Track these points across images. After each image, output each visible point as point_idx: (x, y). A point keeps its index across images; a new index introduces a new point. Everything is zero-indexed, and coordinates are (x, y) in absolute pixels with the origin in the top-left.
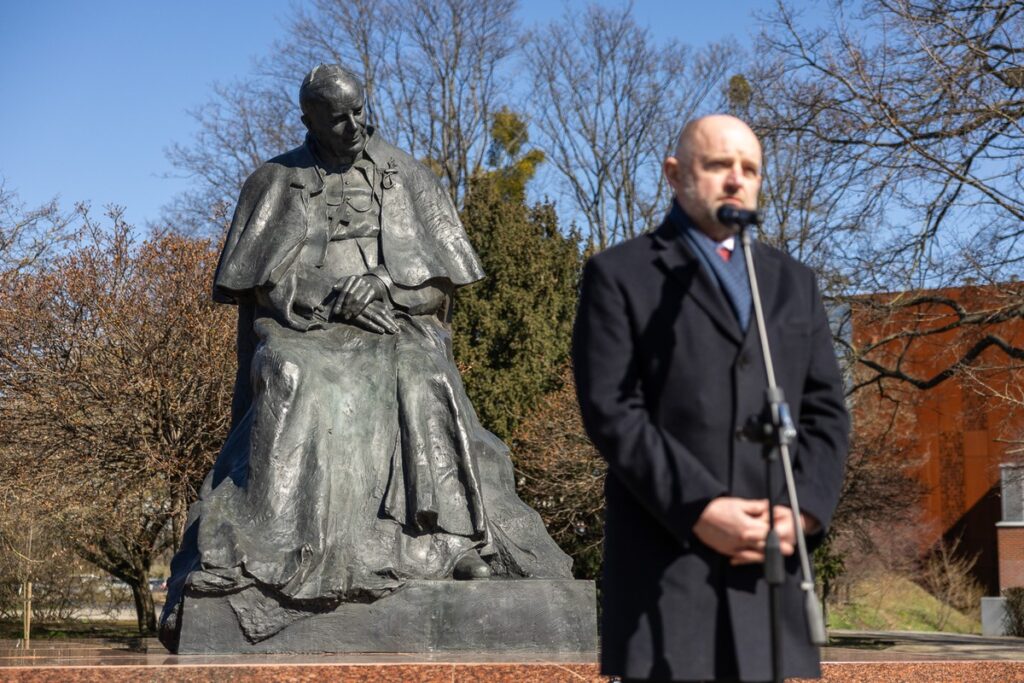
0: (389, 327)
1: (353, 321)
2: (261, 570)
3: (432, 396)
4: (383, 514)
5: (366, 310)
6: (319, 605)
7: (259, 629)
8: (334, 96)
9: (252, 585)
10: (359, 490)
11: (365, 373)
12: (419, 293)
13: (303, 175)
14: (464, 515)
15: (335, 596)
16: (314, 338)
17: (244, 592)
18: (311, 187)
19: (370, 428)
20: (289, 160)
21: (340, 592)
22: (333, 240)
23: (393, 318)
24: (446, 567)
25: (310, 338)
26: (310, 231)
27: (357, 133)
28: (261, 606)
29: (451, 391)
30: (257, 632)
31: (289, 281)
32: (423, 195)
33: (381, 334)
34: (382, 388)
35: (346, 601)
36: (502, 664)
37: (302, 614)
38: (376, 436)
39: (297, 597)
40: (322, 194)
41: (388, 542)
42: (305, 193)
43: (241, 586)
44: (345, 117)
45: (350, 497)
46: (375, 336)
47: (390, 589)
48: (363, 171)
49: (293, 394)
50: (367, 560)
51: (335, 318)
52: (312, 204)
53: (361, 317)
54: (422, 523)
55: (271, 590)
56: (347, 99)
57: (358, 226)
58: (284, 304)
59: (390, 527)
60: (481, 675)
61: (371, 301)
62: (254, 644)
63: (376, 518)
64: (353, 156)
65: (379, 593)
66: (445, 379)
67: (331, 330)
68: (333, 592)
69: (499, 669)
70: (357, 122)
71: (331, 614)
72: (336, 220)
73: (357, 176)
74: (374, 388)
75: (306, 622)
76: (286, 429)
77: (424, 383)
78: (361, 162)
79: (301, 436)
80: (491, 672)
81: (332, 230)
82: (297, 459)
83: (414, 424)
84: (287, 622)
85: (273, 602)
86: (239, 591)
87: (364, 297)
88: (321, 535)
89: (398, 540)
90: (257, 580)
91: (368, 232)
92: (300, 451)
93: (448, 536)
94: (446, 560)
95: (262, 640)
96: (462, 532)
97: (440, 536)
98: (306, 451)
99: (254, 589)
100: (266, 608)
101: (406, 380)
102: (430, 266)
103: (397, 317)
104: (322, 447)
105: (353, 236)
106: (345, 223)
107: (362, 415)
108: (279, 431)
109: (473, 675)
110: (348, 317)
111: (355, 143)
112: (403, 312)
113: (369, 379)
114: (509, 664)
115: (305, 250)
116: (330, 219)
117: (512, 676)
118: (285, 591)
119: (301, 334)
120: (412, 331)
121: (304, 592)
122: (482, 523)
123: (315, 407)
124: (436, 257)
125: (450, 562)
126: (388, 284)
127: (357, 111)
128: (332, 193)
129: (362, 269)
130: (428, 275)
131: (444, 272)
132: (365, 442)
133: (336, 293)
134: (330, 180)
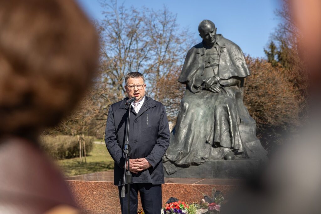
0: (217, 91)
1: (208, 90)
2: (170, 157)
3: (223, 110)
4: (207, 142)
5: (212, 87)
6: (184, 166)
7: (170, 172)
8: (205, 29)
9: (168, 161)
10: (202, 135)
11: (208, 104)
12: (229, 81)
13: (200, 50)
14: (229, 142)
15: (188, 164)
16: (197, 95)
17: (167, 162)
18: (201, 53)
19: (207, 119)
20: (197, 46)
21: (189, 163)
22: (206, 67)
23: (219, 89)
24: (222, 156)
25: (195, 95)
26: (200, 65)
27: (212, 38)
28: (171, 166)
29: (229, 109)
30: (169, 172)
31: (193, 80)
32: (233, 53)
33: (215, 93)
34: (211, 108)
35: (191, 165)
36: (204, 185)
37: (180, 168)
38: (209, 121)
39: (179, 164)
40: (204, 55)
41: (207, 150)
42: (200, 55)
43: (165, 161)
44: (208, 34)
45: (199, 137)
46: (213, 94)
47: (202, 162)
48: (216, 48)
49: (186, 111)
50: (201, 154)
51: (204, 89)
52: (201, 58)
53: (210, 89)
54: (216, 145)
55: (172, 162)
56: (209, 29)
57: (213, 63)
58: (191, 86)
59: (208, 145)
60: (199, 188)
61: (213, 84)
62: (169, 175)
63: (205, 143)
64: (213, 44)
65: (199, 163)
66: (227, 105)
67: (202, 93)
68: (187, 163)
70: (212, 35)
71: (188, 168)
72: (207, 62)
73: (215, 49)
74: (210, 108)
75: (182, 170)
76: (184, 120)
77: (222, 107)
78: (215, 45)
79: (188, 121)
80: (202, 187)
81: (206, 64)
82: (187, 128)
83: (218, 118)
84: (177, 170)
85: (173, 165)
86: (165, 162)
87: (211, 83)
88: (189, 148)
89: (211, 149)
90: (169, 159)
91: (216, 65)
92: (188, 125)
93: (224, 148)
94: (223, 154)
95: (171, 174)
96: (228, 147)
97: (222, 148)
98: (189, 126)
99: (169, 162)
100: (172, 167)
101: (217, 106)
102: (232, 73)
103: (220, 88)
104: (193, 124)
105: (211, 66)
106: (209, 63)
107: (205, 116)
108: (182, 121)
109: (197, 187)
110: (207, 89)
111: (212, 41)
112: (222, 86)
113: (209, 106)
114: (206, 185)
115: (198, 71)
116: (206, 62)
117: (207, 188)
118: (176, 162)
119: (194, 94)
120: (223, 92)
121: (181, 163)
122: (233, 144)
123: (192, 114)
124: (235, 70)
125: (223, 155)
126: (219, 79)
127: (212, 32)
128: (207, 55)
129: (213, 75)
130: (231, 75)
131: (236, 74)
132: (205, 123)
133: (204, 83)
134: (207, 51)
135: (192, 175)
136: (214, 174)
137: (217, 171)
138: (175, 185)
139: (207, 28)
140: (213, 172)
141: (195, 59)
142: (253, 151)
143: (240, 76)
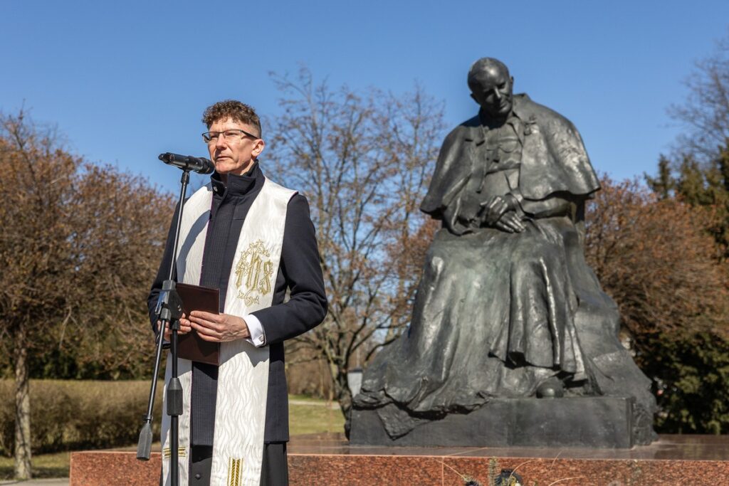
0: (516, 227)
1: (494, 226)
2: (395, 393)
3: (532, 273)
4: (491, 355)
5: (503, 218)
6: (431, 415)
7: (396, 431)
8: (483, 79)
9: (390, 402)
10: (479, 338)
11: (493, 260)
12: (546, 203)
13: (473, 133)
14: (547, 354)
15: (440, 409)
16: (466, 239)
17: (387, 407)
18: (477, 139)
19: (491, 297)
21: (443, 407)
22: (488, 173)
23: (521, 222)
24: (531, 390)
25: (462, 240)
26: (473, 169)
27: (502, 101)
28: (397, 416)
29: (545, 268)
30: (394, 433)
31: (455, 203)
32: (556, 136)
33: (511, 233)
34: (502, 270)
35: (451, 412)
36: (476, 457)
37: (422, 421)
38: (495, 302)
39: (417, 410)
40: (485, 144)
41: (492, 374)
42: (473, 144)
43: (383, 403)
44: (492, 91)
45: (472, 343)
46: (506, 235)
47: (478, 405)
48: (512, 125)
49: (437, 278)
50: (475, 385)
51: (484, 225)
52: (477, 150)
53: (499, 223)
54: (516, 360)
55: (402, 405)
56: (492, 79)
57: (505, 162)
58: (451, 219)
59: (494, 363)
60: (461, 465)
61: (506, 211)
62: (394, 440)
63: (487, 356)
64: (505, 116)
65: (471, 408)
66: (542, 261)
67: (478, 233)
68: (439, 407)
69: (474, 461)
70: (500, 93)
71: (442, 421)
72: (491, 159)
73: (509, 128)
74: (497, 270)
75: (426, 426)
76: (432, 301)
77: (527, 264)
78: (511, 119)
79: (442, 303)
80: (468, 463)
81: (488, 166)
82: (440, 319)
84: (413, 426)
85: (404, 413)
86: (383, 406)
87: (500, 209)
88: (444, 369)
89: (500, 372)
90: (393, 399)
91: (513, 165)
92: (442, 314)
93: (535, 368)
94: (532, 384)
95: (398, 437)
96: (546, 365)
97: (530, 368)
98: (445, 315)
99: (393, 405)
100: (400, 417)
101: (516, 264)
102: (553, 184)
103: (524, 220)
104: (455, 310)
105: (502, 169)
106: (497, 161)
107: (486, 289)
108: (428, 302)
109: (456, 464)
110: (491, 223)
111: (502, 108)
112: (529, 217)
113: (495, 264)
114: (481, 457)
115: (470, 182)
116: (488, 159)
117: (482, 466)
118: (409, 406)
119: (458, 238)
120: (532, 229)
121: (423, 407)
122: (558, 358)
123: (454, 285)
124: (560, 177)
125: (534, 386)
126: (520, 199)
127: (501, 86)
128: (491, 142)
129: (507, 191)
130: (551, 190)
131: (564, 187)
132: (487, 306)
133: (483, 208)
134: (489, 134)
135: (453, 440)
136: (509, 434)
137: (516, 428)
138: (398, 458)
139: (488, 76)
140: (506, 429)
141: (461, 153)
142: (613, 377)
143: (575, 192)
